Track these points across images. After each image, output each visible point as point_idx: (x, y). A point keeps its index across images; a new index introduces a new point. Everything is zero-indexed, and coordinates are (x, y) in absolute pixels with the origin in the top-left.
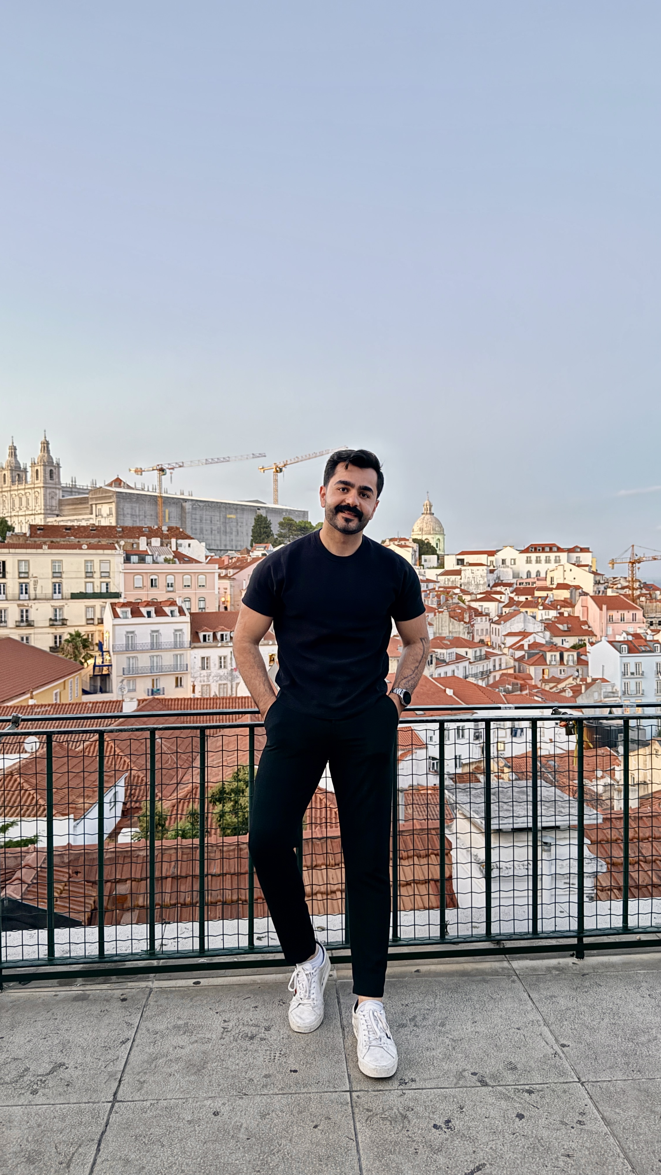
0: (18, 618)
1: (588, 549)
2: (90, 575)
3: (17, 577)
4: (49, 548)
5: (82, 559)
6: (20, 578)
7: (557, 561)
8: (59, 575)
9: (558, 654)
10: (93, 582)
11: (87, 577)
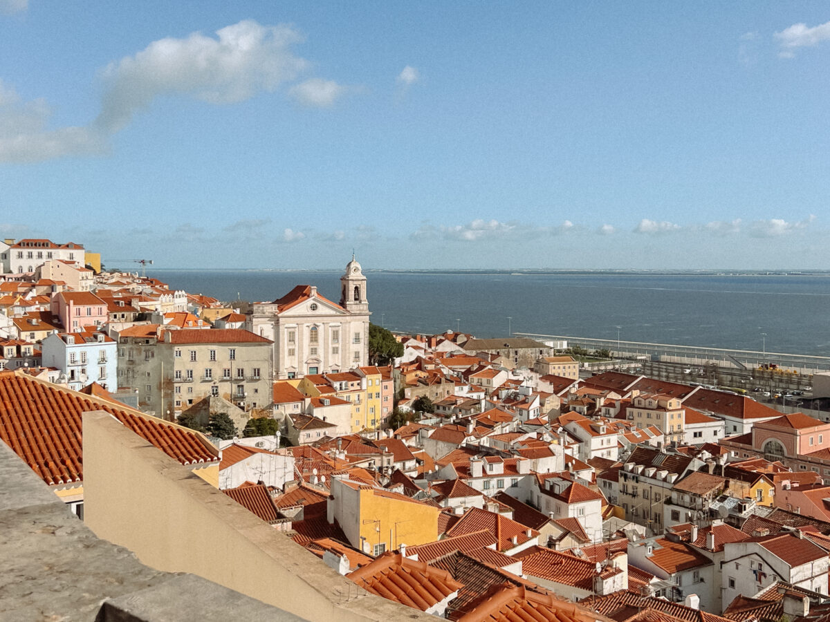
1: (82, 245)
7: (50, 256)
9: (14, 348)
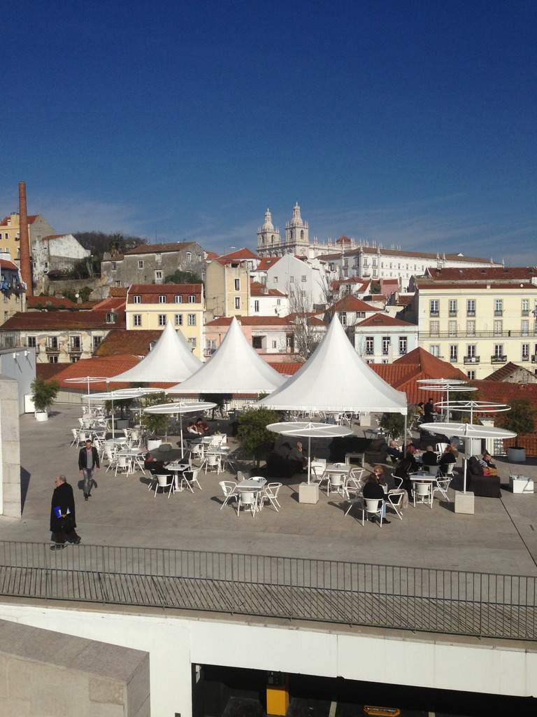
0: (466, 355)
2: (526, 313)
3: (466, 315)
4: (491, 288)
5: (519, 298)
6: (468, 316)
8: (499, 313)
10: (528, 321)
11: (523, 315)
